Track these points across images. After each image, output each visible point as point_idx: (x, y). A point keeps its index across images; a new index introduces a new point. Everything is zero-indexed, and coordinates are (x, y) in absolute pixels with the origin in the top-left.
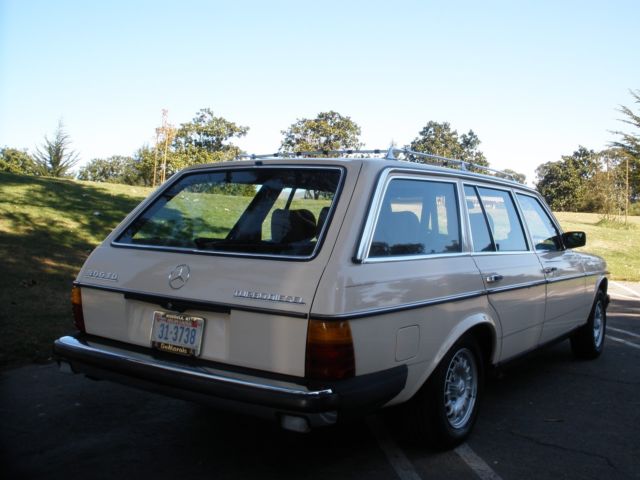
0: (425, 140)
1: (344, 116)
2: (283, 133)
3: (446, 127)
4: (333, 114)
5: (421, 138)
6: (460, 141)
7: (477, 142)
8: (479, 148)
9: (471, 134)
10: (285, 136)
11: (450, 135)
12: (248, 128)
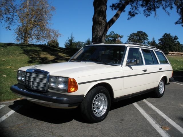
0: (164, 38)
1: (144, 32)
2: (128, 36)
3: (170, 34)
4: (141, 31)
5: (163, 37)
6: (173, 38)
7: (178, 38)
8: (178, 40)
9: (176, 36)
10: (128, 37)
11: (171, 37)
12: (123, 36)
